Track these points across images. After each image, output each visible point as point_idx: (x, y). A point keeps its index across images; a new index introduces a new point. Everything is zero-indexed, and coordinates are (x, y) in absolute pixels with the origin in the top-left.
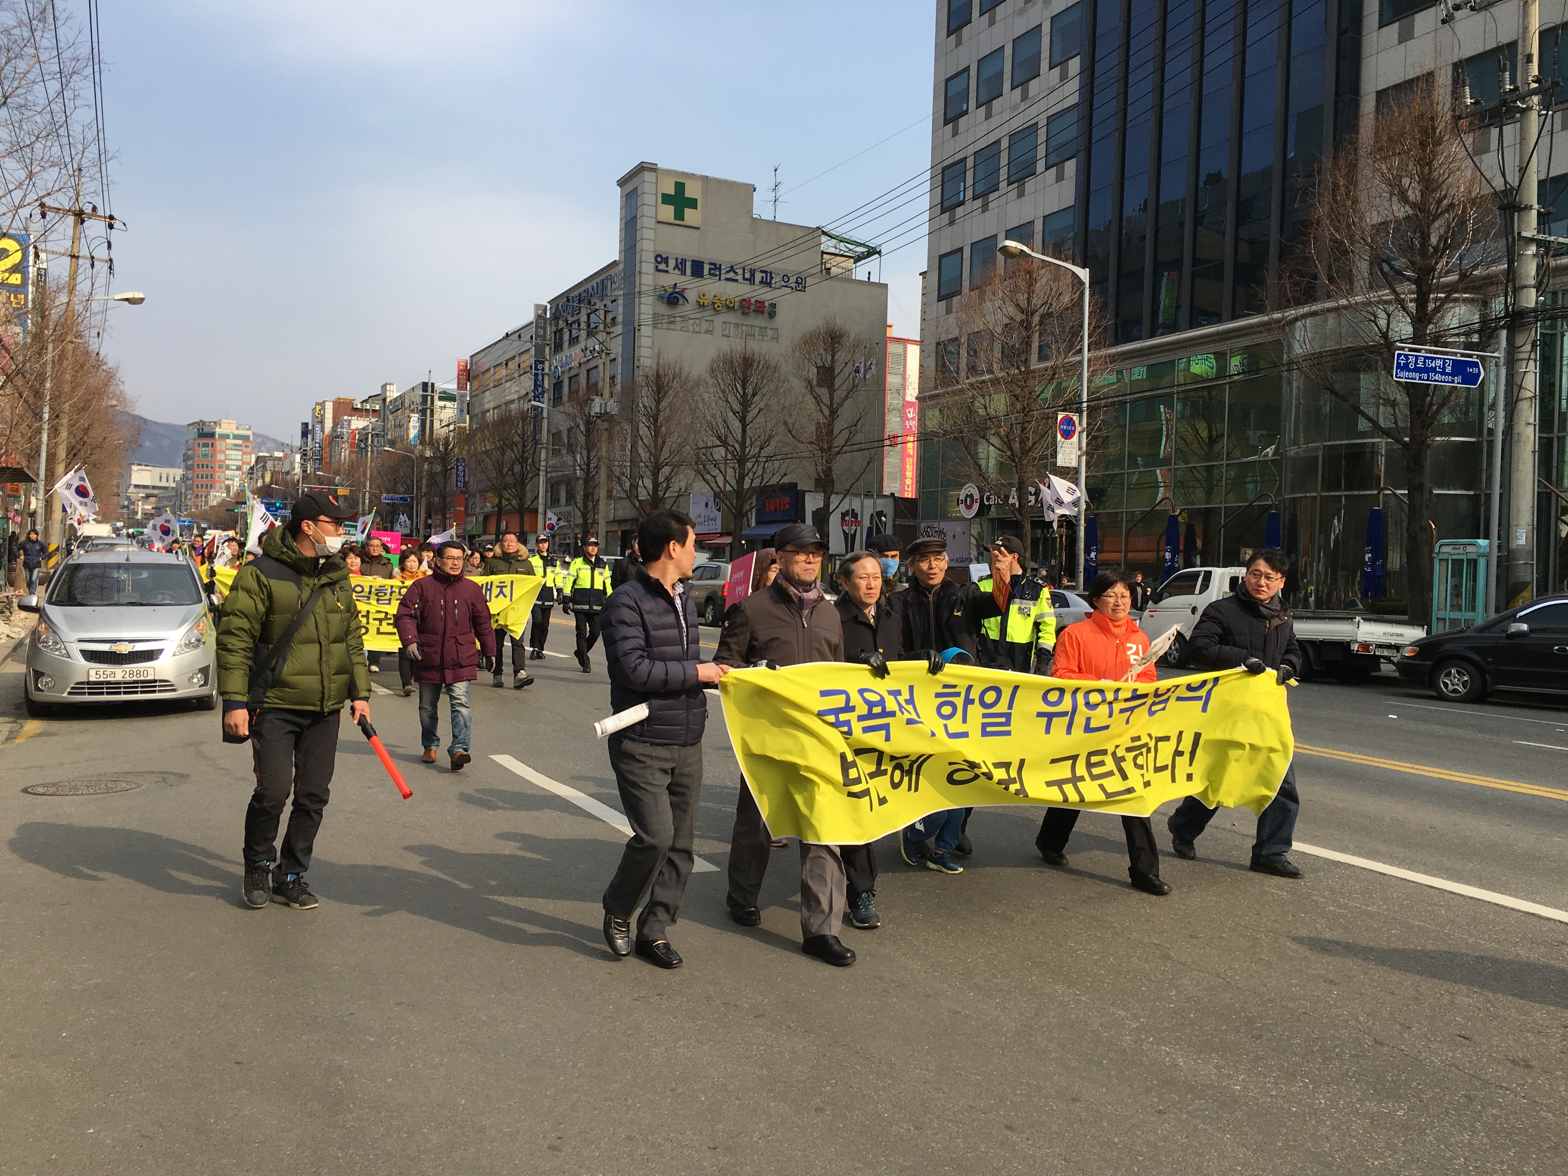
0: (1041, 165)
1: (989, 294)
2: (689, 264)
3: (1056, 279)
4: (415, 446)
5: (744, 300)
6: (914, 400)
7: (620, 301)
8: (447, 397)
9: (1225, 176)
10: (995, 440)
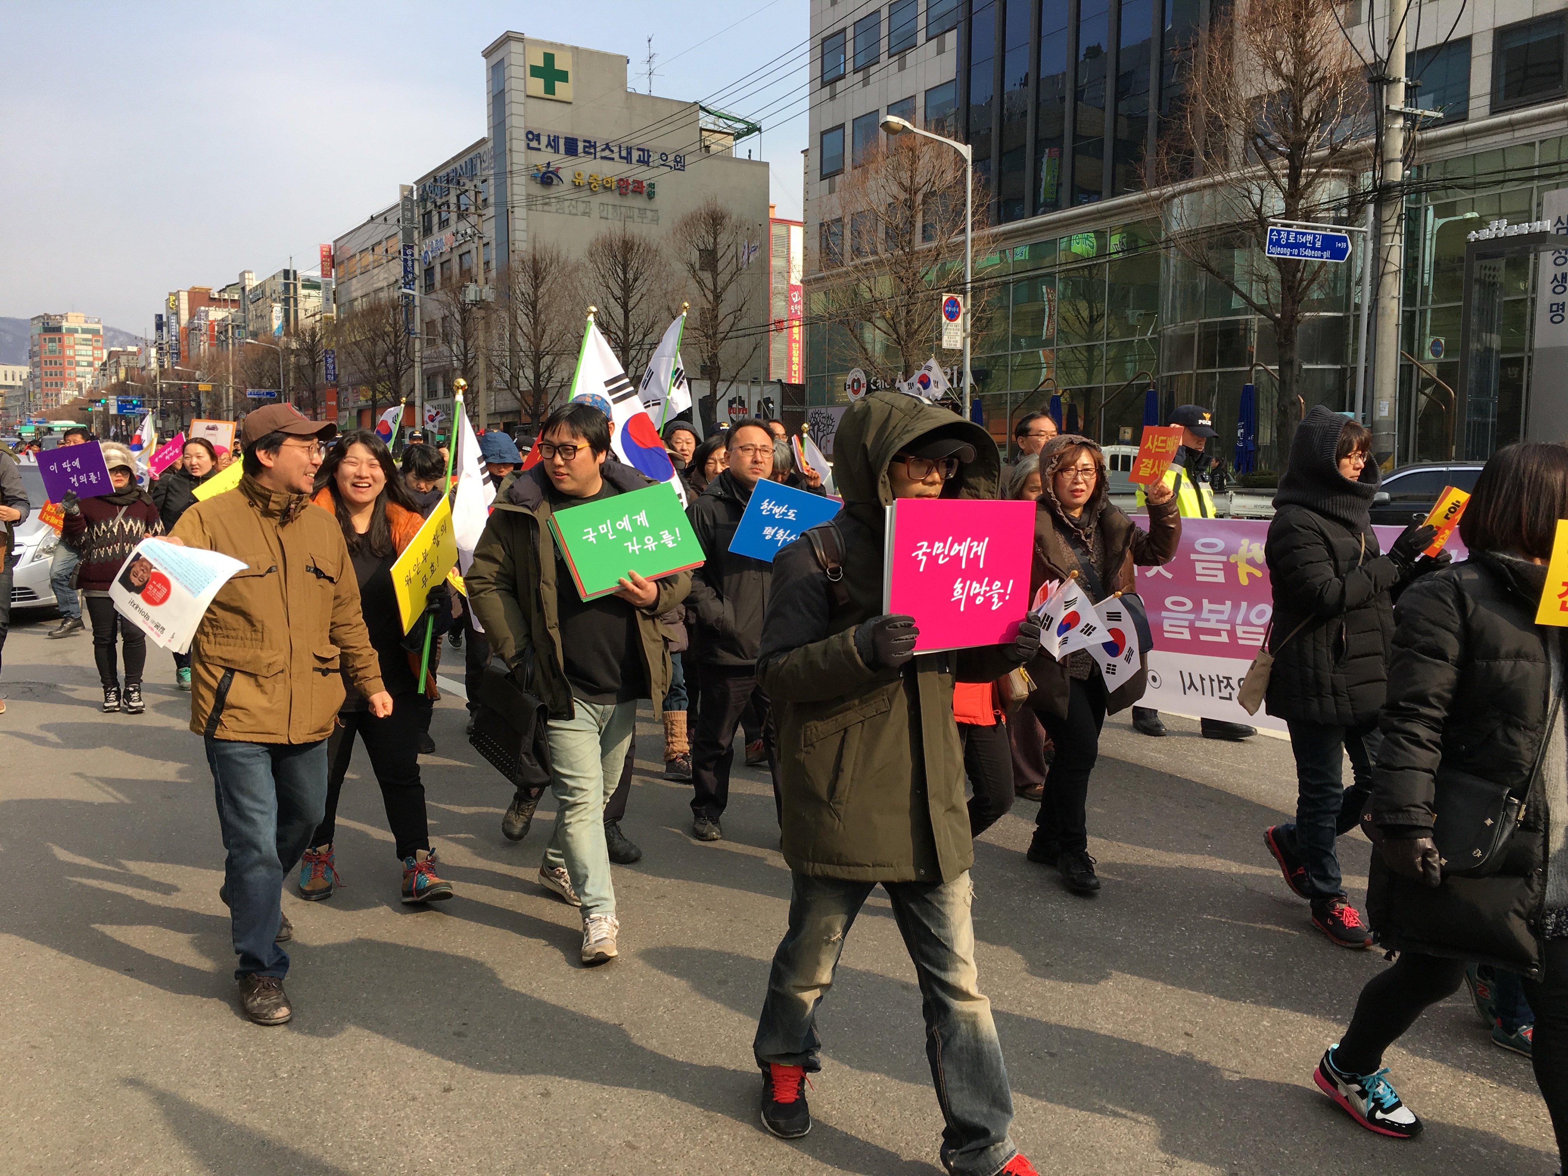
0: (921, 37)
1: (872, 172)
2: (562, 142)
3: (939, 156)
4: (280, 338)
5: (621, 180)
6: (799, 283)
7: (491, 181)
8: (311, 285)
9: (1104, 49)
10: (880, 323)
